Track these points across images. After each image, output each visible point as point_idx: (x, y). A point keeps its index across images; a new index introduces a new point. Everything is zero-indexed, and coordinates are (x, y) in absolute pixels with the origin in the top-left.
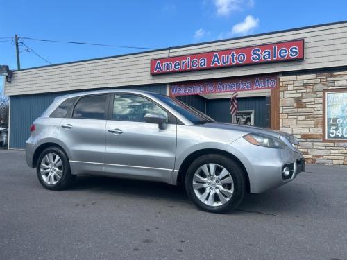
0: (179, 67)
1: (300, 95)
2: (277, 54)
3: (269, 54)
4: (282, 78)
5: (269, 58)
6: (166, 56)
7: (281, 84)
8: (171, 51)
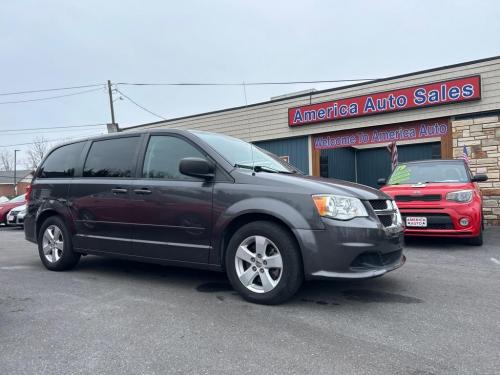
0: (324, 115)
1: (478, 143)
2: (447, 94)
3: (436, 95)
4: (455, 123)
5: (436, 99)
6: (307, 103)
7: (454, 130)
8: (313, 96)
